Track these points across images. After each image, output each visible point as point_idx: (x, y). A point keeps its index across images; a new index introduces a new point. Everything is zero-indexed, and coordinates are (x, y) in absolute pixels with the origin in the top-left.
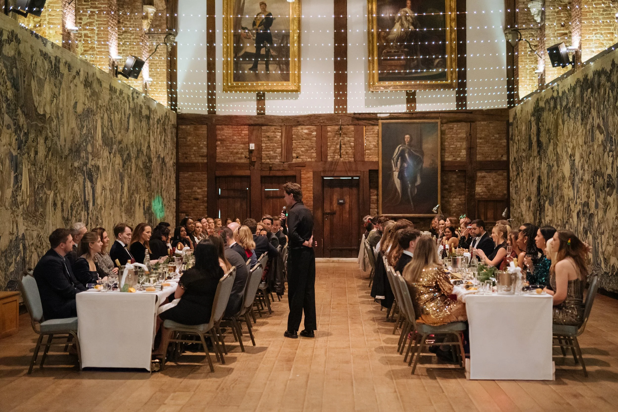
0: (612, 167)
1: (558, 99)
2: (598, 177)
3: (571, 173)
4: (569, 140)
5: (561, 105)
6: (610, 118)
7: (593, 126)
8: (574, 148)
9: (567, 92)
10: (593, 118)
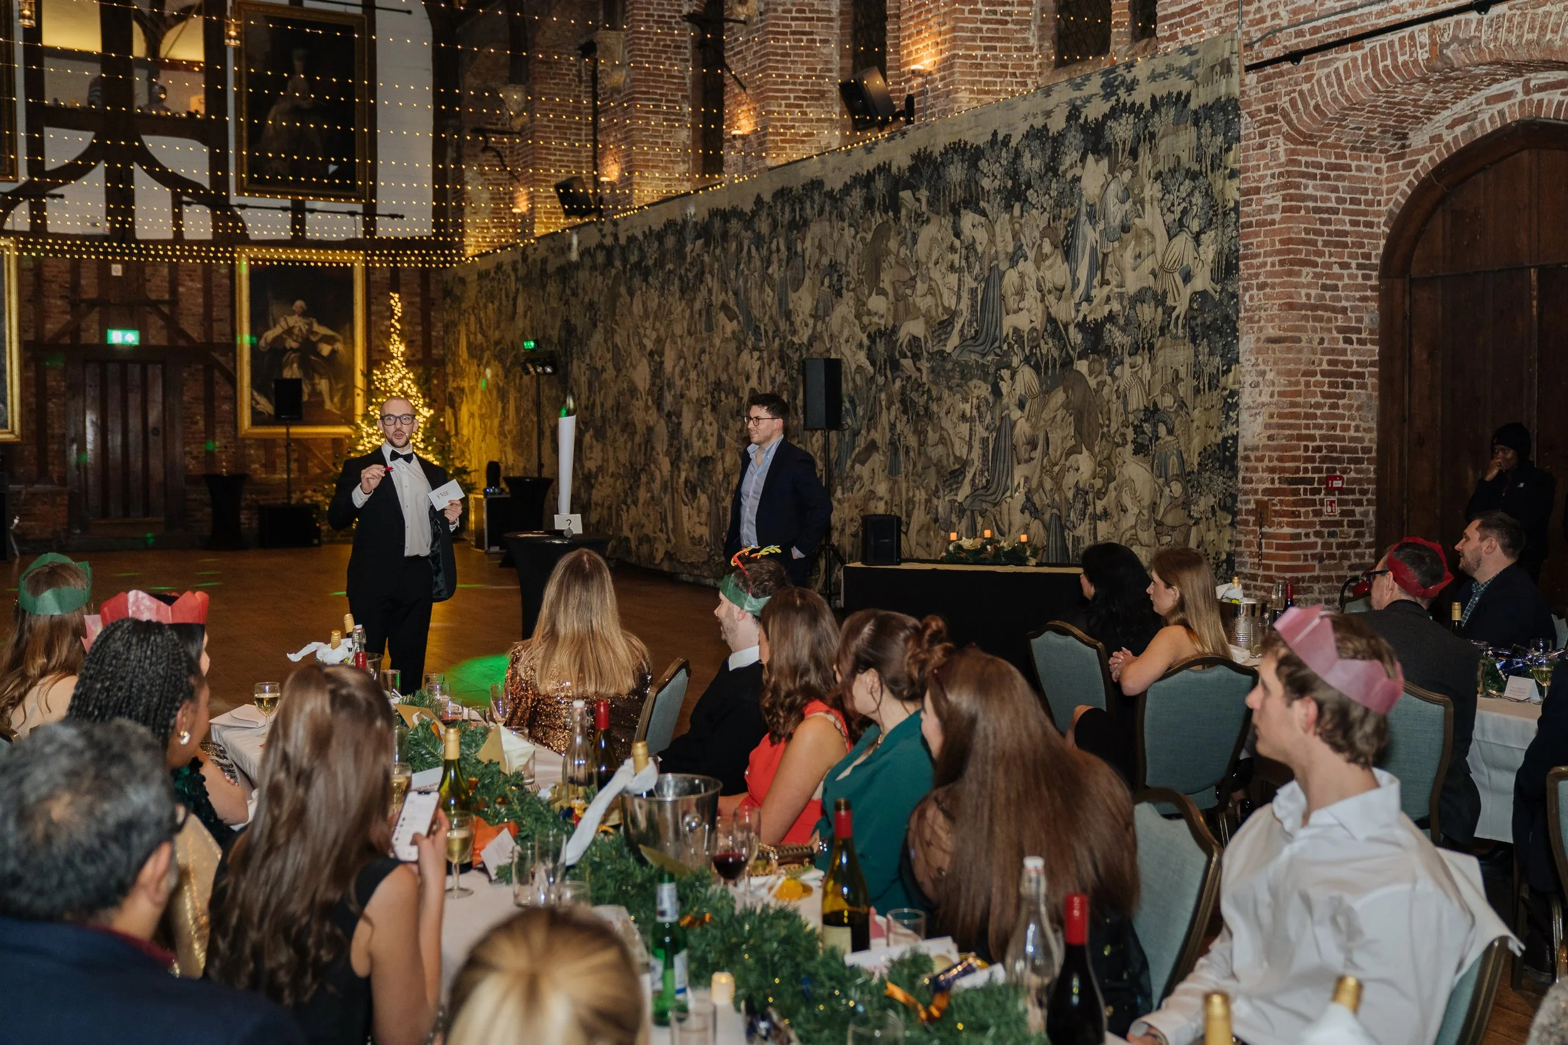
0: (759, 378)
1: (617, 251)
2: (723, 395)
3: (653, 384)
4: (647, 324)
5: (625, 261)
6: (754, 294)
7: (711, 305)
8: (659, 341)
9: (641, 237)
10: (710, 291)
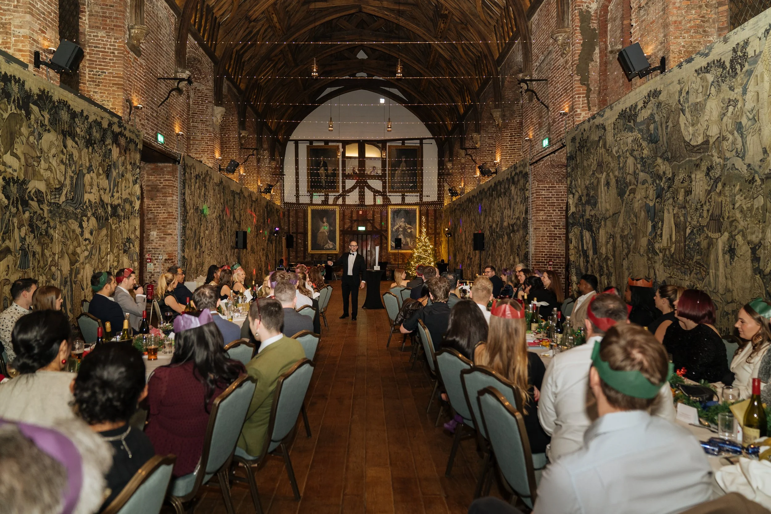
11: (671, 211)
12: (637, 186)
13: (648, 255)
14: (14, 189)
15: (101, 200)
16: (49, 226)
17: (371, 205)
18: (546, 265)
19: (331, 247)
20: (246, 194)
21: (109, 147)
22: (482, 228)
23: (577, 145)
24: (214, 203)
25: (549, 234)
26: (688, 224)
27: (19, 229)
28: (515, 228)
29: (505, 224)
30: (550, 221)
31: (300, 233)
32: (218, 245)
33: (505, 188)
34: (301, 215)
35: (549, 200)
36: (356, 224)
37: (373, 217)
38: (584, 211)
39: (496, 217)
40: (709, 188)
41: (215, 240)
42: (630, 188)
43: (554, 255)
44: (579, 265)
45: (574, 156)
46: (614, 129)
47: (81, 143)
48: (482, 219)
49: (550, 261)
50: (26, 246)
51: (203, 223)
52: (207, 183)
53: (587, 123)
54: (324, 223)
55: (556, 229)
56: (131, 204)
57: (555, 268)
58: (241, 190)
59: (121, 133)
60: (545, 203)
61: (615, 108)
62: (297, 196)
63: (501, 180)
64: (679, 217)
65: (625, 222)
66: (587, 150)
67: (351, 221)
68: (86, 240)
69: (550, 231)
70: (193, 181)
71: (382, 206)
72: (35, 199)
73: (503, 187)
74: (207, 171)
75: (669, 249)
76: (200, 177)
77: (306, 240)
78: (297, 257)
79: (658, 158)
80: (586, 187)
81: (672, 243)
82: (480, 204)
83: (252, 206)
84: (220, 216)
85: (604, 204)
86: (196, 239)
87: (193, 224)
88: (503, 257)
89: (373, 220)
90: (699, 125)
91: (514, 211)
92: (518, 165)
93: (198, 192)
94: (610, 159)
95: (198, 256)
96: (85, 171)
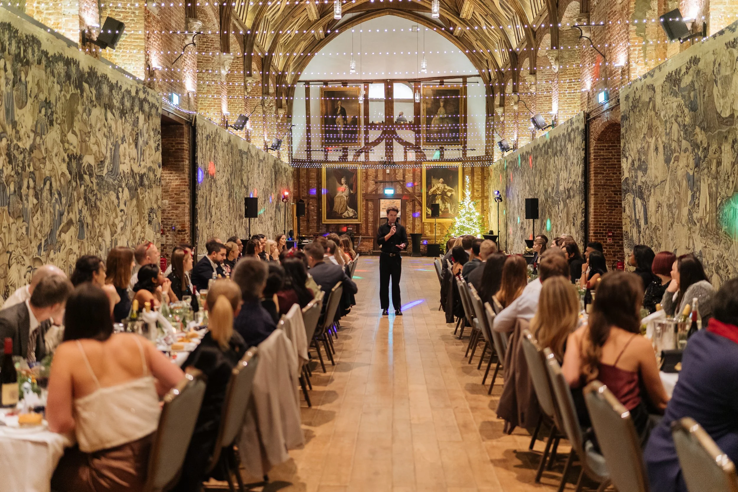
11: (706, 180)
12: (680, 153)
13: (688, 225)
14: (74, 164)
15: (132, 170)
16: (97, 198)
17: (402, 162)
18: (605, 236)
19: (351, 214)
20: (253, 153)
21: (137, 115)
22: (536, 192)
23: (631, 105)
24: (223, 166)
25: (609, 200)
26: (718, 194)
27: (78, 201)
28: (572, 194)
29: (561, 188)
30: (610, 186)
31: (312, 198)
32: (228, 215)
33: (561, 146)
34: (313, 174)
35: (609, 161)
36: (382, 186)
37: (404, 177)
38: (636, 177)
39: (552, 179)
40: (734, 161)
41: (225, 208)
42: (675, 155)
43: (614, 225)
44: (632, 236)
45: (628, 115)
46: (662, 92)
47: (117, 113)
48: (537, 182)
49: (610, 231)
50: (82, 218)
51: (213, 189)
52: (216, 144)
53: (639, 82)
54: (342, 185)
55: (617, 195)
56: (154, 173)
57: (616, 240)
58: (248, 149)
59: (145, 100)
60: (603, 165)
61: (662, 70)
62: (309, 150)
63: (557, 136)
64: (712, 188)
65: (670, 191)
66: (639, 111)
67: (376, 183)
68: (121, 211)
69: (610, 197)
70: (204, 142)
71: (416, 163)
72: (88, 173)
73: (559, 144)
74: (217, 130)
75: (705, 219)
76: (210, 137)
77: (319, 207)
78: (308, 228)
79: (697, 127)
80: (638, 151)
81: (707, 213)
82: (534, 162)
83: (259, 167)
84: (228, 180)
85: (653, 170)
86: (207, 207)
87: (205, 191)
88: (559, 226)
89: (404, 181)
90: (727, 98)
91: (570, 173)
92: (574, 120)
93: (209, 154)
94: (659, 124)
95: (208, 227)
96: (120, 142)
